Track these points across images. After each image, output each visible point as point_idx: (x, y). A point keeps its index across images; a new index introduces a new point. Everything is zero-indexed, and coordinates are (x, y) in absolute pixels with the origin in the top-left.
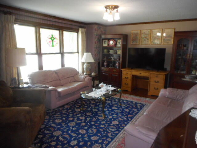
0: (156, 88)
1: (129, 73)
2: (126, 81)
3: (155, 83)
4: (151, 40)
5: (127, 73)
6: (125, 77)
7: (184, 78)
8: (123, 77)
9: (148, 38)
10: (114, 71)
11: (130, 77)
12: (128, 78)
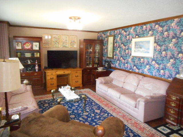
0: (77, 81)
1: (54, 73)
2: (52, 81)
3: (76, 78)
4: (61, 44)
5: (52, 74)
6: (51, 78)
7: (98, 70)
8: (48, 78)
9: (58, 42)
10: (36, 74)
11: (55, 77)
12: (53, 78)
